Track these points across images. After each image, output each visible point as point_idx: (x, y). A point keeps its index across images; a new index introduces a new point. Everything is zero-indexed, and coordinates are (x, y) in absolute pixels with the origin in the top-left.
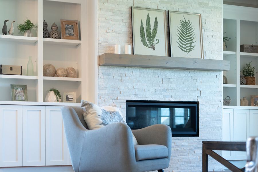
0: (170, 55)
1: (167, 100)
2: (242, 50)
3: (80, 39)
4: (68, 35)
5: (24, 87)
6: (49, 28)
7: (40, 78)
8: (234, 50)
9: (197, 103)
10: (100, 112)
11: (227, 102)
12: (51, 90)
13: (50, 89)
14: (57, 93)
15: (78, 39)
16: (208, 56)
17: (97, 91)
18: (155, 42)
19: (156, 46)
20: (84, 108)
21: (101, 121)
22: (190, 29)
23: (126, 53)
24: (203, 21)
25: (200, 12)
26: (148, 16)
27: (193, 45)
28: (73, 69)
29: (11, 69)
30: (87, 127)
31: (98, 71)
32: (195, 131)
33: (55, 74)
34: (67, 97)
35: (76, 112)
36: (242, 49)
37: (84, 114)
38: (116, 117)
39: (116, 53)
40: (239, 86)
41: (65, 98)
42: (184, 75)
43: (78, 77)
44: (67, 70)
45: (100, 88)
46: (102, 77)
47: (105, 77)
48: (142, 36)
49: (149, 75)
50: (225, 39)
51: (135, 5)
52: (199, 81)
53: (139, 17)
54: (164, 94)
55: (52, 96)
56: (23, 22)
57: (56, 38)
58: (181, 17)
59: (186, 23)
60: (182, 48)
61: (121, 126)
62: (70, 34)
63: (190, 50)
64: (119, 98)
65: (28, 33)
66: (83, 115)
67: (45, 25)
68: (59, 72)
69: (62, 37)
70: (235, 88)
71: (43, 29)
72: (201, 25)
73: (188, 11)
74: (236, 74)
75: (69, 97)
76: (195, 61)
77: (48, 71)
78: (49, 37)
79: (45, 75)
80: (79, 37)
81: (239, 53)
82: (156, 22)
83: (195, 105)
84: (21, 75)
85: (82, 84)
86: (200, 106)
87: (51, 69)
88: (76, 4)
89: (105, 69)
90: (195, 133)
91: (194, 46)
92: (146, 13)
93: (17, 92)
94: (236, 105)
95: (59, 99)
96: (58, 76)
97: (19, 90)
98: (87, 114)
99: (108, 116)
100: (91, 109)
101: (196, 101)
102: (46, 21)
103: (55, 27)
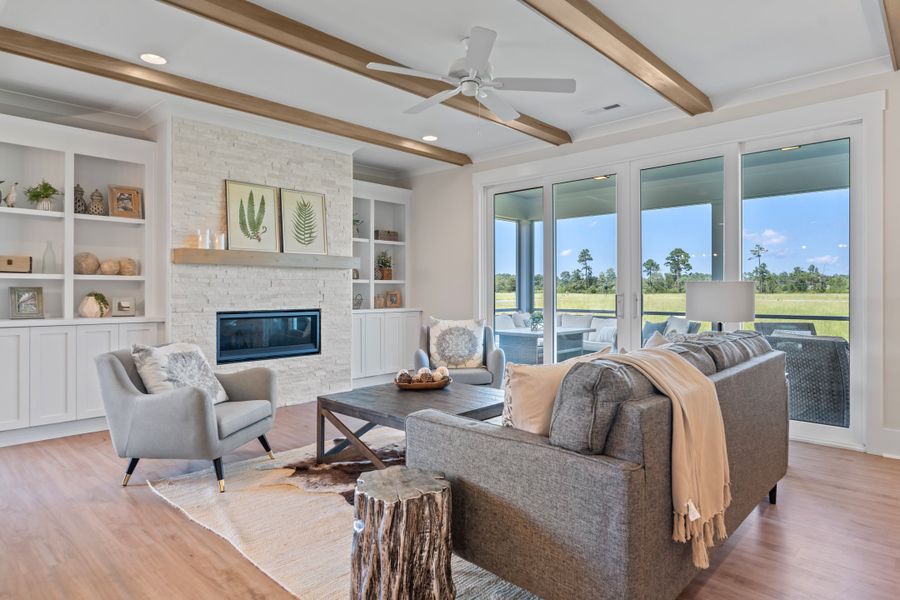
0: (282, 251)
1: (278, 308)
2: (376, 238)
3: (143, 218)
4: (121, 210)
5: (38, 291)
6: (86, 197)
7: (69, 277)
8: (368, 237)
9: (319, 310)
10: (165, 362)
11: (358, 304)
12: (90, 295)
13: (88, 293)
14: (100, 298)
15: (138, 217)
16: (334, 251)
17: (170, 301)
18: (261, 230)
19: (262, 236)
20: (136, 355)
21: (165, 375)
22: (310, 214)
23: (217, 248)
24: (327, 203)
25: (324, 192)
26: (251, 194)
27: (313, 235)
28: (130, 261)
29: (10, 262)
30: (145, 390)
31: (172, 271)
32: (316, 347)
33: (97, 269)
34: (119, 304)
35: (122, 362)
36: (377, 235)
37: (138, 365)
38: (194, 362)
39: (200, 247)
40: (372, 282)
41: (115, 306)
42: (301, 274)
43: (139, 274)
44: (119, 263)
45: (175, 297)
46: (178, 280)
47: (183, 280)
48: (243, 224)
49: (251, 275)
50: (355, 222)
51: (232, 178)
52: (321, 282)
53: (238, 195)
54: (273, 300)
55: (92, 305)
56: (35, 183)
57: (99, 214)
58: (298, 198)
59: (305, 205)
60: (299, 240)
61: (196, 394)
62: (125, 209)
63: (310, 242)
64: (205, 310)
65: (45, 203)
66: (135, 366)
67: (78, 191)
68: (105, 267)
69: (110, 213)
70: (368, 285)
71: (76, 199)
72: (324, 208)
73: (307, 189)
74: (369, 266)
75: (124, 304)
76: (316, 258)
77: (84, 265)
78: (86, 211)
79: (78, 271)
80: (141, 214)
81: (373, 241)
82: (263, 203)
83: (317, 313)
84: (30, 272)
85: (146, 285)
86: (322, 315)
87: (90, 261)
88: (136, 165)
89: (183, 269)
90: (316, 350)
91: (315, 237)
92: (247, 189)
93: (22, 299)
94: (369, 308)
95: (104, 309)
96: (102, 274)
97: (26, 296)
98: (142, 365)
99: (179, 365)
100: (149, 358)
101: (317, 307)
102: (81, 186)
103: (98, 196)
